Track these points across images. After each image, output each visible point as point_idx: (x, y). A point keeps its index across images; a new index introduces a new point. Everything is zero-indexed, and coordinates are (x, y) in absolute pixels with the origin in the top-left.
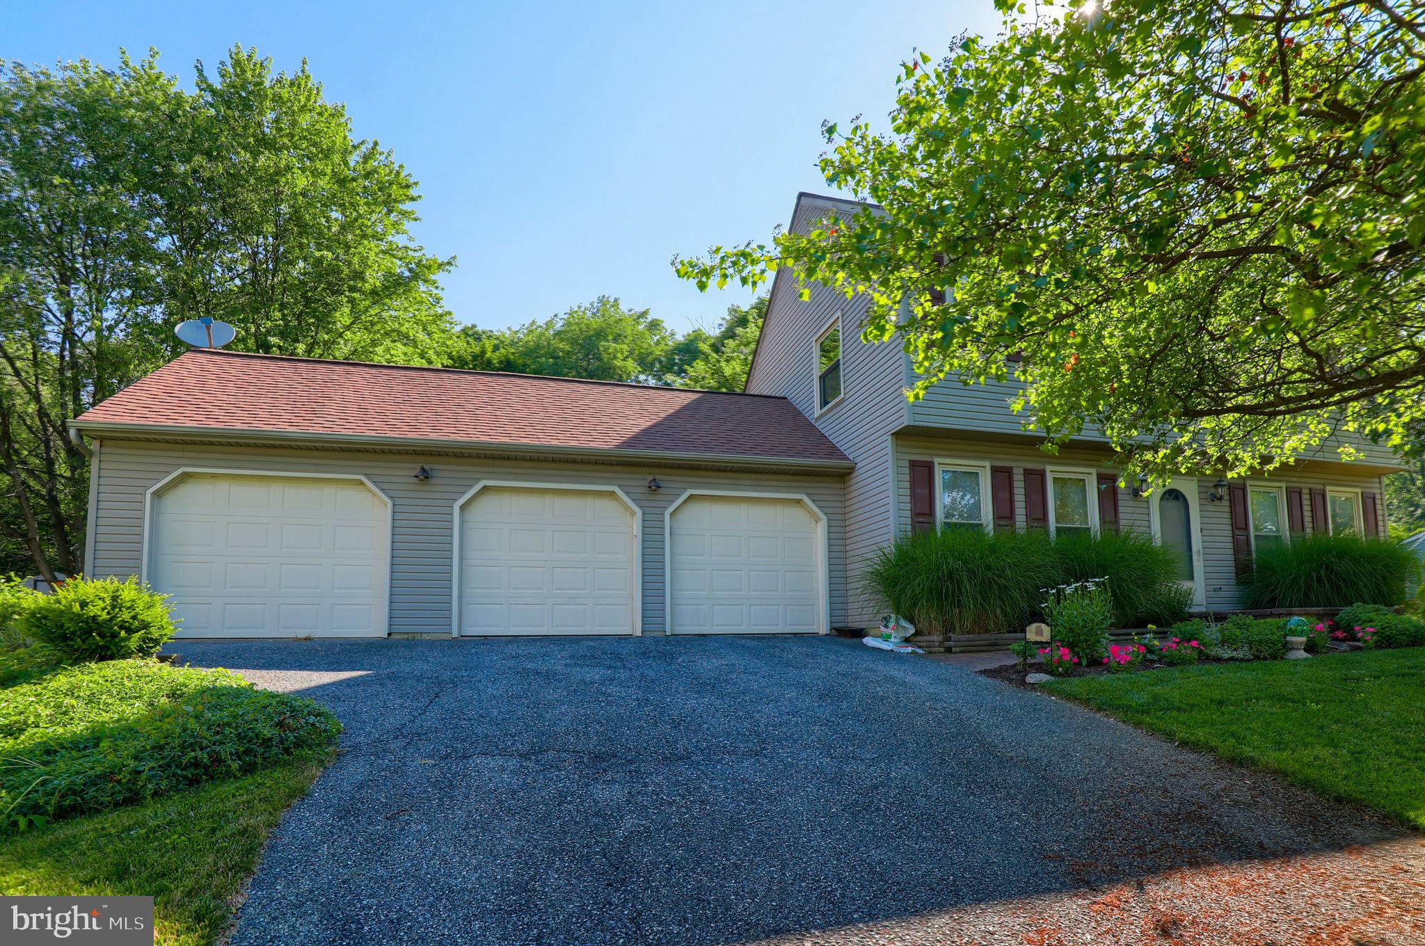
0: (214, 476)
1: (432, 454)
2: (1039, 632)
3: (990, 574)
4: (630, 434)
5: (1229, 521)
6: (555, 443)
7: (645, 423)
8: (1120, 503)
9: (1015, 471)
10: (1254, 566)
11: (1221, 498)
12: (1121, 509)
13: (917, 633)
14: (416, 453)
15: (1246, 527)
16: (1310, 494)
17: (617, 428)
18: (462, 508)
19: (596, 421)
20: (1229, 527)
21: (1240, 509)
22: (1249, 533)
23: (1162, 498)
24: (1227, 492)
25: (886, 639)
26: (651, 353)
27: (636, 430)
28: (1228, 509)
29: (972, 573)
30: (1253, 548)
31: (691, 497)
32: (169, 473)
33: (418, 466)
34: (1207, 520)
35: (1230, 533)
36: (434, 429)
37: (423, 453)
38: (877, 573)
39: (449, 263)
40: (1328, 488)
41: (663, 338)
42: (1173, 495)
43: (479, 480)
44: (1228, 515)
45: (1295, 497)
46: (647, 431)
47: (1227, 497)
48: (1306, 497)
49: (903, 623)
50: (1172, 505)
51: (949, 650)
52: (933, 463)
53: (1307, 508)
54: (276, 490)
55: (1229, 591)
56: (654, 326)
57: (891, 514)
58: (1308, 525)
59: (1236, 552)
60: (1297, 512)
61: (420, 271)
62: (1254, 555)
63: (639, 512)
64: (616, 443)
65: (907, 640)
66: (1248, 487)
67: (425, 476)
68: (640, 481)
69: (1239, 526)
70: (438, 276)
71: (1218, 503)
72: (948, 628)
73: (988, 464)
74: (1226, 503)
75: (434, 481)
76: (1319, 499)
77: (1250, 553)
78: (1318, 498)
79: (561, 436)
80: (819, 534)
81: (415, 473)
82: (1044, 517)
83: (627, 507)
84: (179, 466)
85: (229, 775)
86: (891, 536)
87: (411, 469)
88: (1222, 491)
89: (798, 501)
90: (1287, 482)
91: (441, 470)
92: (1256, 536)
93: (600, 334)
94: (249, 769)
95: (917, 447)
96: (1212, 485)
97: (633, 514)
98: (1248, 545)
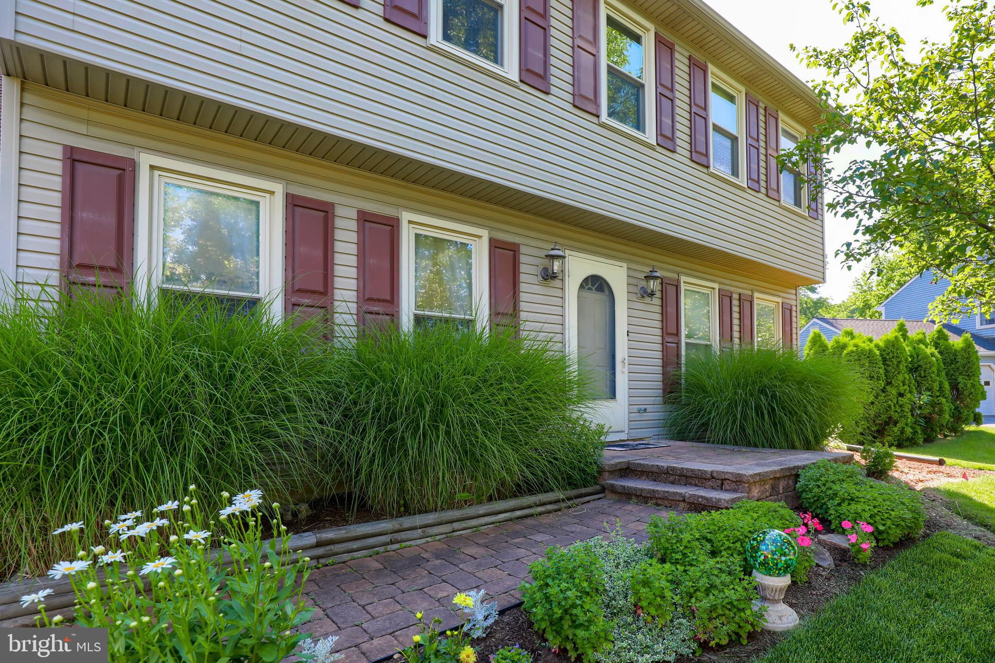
5: (658, 324)
8: (523, 287)
9: (339, 211)
10: (683, 381)
11: (652, 294)
12: (523, 297)
15: (677, 334)
16: (740, 300)
20: (658, 332)
21: (671, 310)
22: (680, 341)
23: (582, 286)
24: (659, 287)
28: (658, 309)
30: (683, 360)
34: (634, 321)
35: (659, 339)
40: (756, 295)
42: (596, 283)
44: (658, 317)
45: (726, 301)
47: (658, 294)
48: (736, 304)
50: (593, 296)
52: (133, 164)
53: (736, 316)
55: (656, 412)
58: (736, 334)
59: (664, 363)
60: (727, 318)
62: (683, 369)
66: (682, 284)
69: (669, 331)
71: (648, 300)
73: (279, 188)
74: (657, 301)
76: (747, 305)
77: (678, 364)
88: (654, 285)
90: (720, 283)
92: (687, 343)
95: (88, 122)
96: (642, 276)
98: (678, 356)
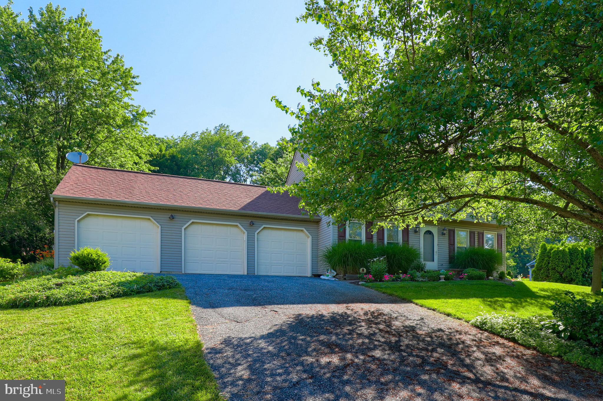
0: (97, 215)
1: (174, 210)
2: (363, 270)
3: (357, 255)
4: (243, 205)
5: (448, 242)
6: (218, 207)
7: (248, 200)
8: (410, 235)
11: (444, 234)
12: (410, 237)
13: (337, 275)
14: (169, 210)
15: (454, 244)
16: (478, 233)
17: (239, 202)
18: (185, 229)
19: (231, 199)
20: (448, 244)
21: (452, 238)
22: (455, 246)
23: (425, 233)
24: (448, 232)
25: (328, 276)
26: (243, 154)
27: (245, 203)
28: (448, 238)
29: (351, 255)
30: (456, 251)
31: (264, 227)
32: (83, 214)
33: (170, 214)
34: (440, 241)
35: (448, 246)
36: (176, 201)
37: (172, 210)
38: (326, 255)
39: (151, 113)
40: (485, 232)
41: (249, 147)
42: (429, 232)
43: (191, 219)
44: (448, 240)
45: (472, 235)
46: (249, 204)
47: (448, 234)
48: (476, 235)
49: (333, 271)
50: (428, 236)
51: (345, 279)
53: (476, 239)
54: (119, 221)
55: (446, 265)
56: (245, 140)
57: (331, 236)
58: (476, 244)
59: (450, 252)
60: (472, 240)
61: (138, 116)
63: (246, 232)
64: (239, 208)
65: (334, 277)
66: (455, 231)
67: (172, 218)
68: (247, 222)
69: (451, 244)
70: (146, 119)
71: (444, 236)
72: (345, 273)
74: (447, 236)
75: (174, 219)
77: (455, 253)
78: (481, 236)
79: (219, 205)
80: (309, 242)
81: (169, 216)
82: (383, 239)
83: (242, 231)
84: (86, 211)
85: (166, 289)
86: (331, 243)
87: (169, 214)
88: (445, 232)
89: (302, 231)
90: (470, 229)
91: (177, 215)
92: (457, 247)
93: (218, 144)
94: (170, 288)
96: (442, 229)
97: (244, 233)
98: (454, 250)
